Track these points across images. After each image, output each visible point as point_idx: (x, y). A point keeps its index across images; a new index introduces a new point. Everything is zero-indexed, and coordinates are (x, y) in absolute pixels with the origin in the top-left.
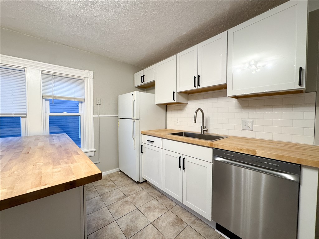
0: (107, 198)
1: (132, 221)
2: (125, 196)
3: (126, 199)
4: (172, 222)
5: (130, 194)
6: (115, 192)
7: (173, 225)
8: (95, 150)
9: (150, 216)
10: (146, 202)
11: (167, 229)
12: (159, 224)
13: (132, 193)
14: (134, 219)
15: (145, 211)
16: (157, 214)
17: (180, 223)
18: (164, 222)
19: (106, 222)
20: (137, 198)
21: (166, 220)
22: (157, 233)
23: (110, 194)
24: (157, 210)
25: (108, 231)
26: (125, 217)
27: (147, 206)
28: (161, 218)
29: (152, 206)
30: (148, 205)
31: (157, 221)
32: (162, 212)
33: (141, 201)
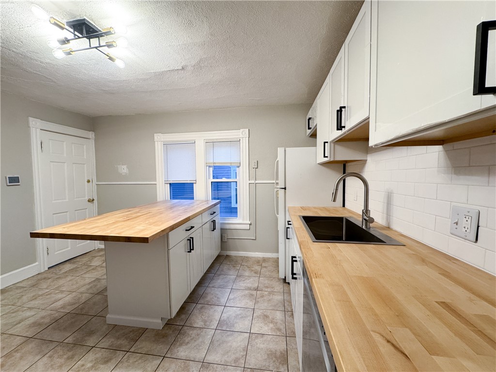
0: (240, 281)
1: (236, 316)
2: (257, 289)
3: (254, 293)
4: (271, 351)
5: (264, 289)
6: (251, 279)
7: (268, 355)
8: (250, 223)
9: (257, 325)
10: (270, 308)
11: (258, 353)
12: (256, 341)
13: (266, 290)
14: (240, 316)
15: (258, 317)
16: (266, 329)
17: (279, 360)
18: (264, 344)
19: (218, 303)
20: (265, 298)
21: (268, 344)
22: (244, 347)
23: (246, 279)
24: (271, 325)
25: (212, 310)
26: (235, 308)
27: (265, 314)
28: (265, 337)
29: (270, 317)
30: (268, 313)
31: (257, 336)
32: (274, 331)
33: (266, 304)
